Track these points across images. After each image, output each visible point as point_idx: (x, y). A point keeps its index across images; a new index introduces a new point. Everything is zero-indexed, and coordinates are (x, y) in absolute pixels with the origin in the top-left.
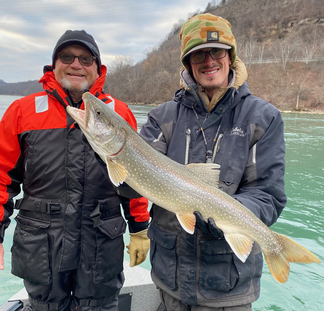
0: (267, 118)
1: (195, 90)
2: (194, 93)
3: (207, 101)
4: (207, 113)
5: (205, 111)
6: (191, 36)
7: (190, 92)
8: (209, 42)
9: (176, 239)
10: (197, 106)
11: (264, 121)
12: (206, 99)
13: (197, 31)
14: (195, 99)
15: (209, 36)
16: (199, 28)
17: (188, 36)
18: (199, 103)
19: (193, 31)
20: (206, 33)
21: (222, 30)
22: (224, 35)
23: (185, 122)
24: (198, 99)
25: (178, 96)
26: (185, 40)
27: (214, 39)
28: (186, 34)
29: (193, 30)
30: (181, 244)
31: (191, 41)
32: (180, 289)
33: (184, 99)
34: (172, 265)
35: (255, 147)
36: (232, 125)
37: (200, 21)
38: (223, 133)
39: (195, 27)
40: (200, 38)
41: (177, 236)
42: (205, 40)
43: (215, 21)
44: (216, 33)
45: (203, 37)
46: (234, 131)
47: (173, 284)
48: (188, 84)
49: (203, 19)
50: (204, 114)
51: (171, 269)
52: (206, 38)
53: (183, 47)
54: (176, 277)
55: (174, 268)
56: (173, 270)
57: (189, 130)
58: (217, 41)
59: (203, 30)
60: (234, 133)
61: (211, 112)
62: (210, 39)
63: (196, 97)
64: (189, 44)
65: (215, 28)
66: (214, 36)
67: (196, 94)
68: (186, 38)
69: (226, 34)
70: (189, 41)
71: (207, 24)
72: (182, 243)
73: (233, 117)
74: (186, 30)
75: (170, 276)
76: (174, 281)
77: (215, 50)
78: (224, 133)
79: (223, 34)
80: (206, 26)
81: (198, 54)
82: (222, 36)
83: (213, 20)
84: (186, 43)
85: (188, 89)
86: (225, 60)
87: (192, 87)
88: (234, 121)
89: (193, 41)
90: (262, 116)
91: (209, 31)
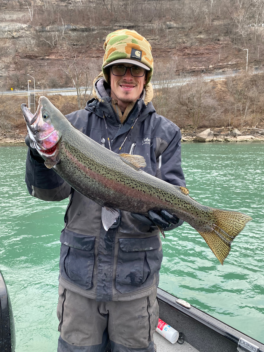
0: (170, 133)
1: (109, 102)
2: (108, 105)
3: (120, 113)
4: (120, 124)
5: (119, 122)
6: (116, 48)
7: (104, 104)
8: (132, 58)
9: (95, 240)
10: (111, 118)
11: (167, 135)
12: (119, 112)
13: (123, 45)
14: (109, 111)
15: (133, 53)
16: (125, 43)
17: (114, 47)
18: (113, 115)
19: (119, 44)
20: (131, 49)
21: (145, 51)
22: (146, 56)
23: (99, 132)
24: (112, 111)
25: (91, 106)
26: (110, 50)
27: (137, 57)
28: (112, 45)
29: (119, 42)
30: (100, 245)
31: (115, 52)
32: (95, 288)
33: (98, 110)
34: (89, 265)
35: (160, 157)
36: (143, 136)
37: (127, 37)
38: (135, 142)
39: (121, 40)
40: (125, 52)
41: (95, 238)
42: (129, 55)
43: (140, 41)
44: (140, 53)
45: (127, 52)
46: (146, 141)
47: (90, 283)
48: (102, 97)
49: (130, 35)
50: (117, 125)
51: (88, 269)
52: (130, 55)
53: (106, 56)
54: (93, 276)
55: (91, 268)
56: (90, 270)
57: (104, 139)
58: (139, 60)
59: (128, 45)
60: (146, 143)
61: (124, 123)
62: (134, 57)
63: (110, 109)
64: (113, 55)
65: (139, 47)
66: (137, 54)
67: (110, 106)
68: (111, 49)
69: (147, 56)
70: (113, 52)
71: (133, 41)
72: (101, 243)
73: (143, 129)
74: (112, 41)
75: (87, 276)
76: (91, 280)
77: (136, 67)
78: (137, 143)
79: (145, 54)
80: (131, 43)
81: (120, 68)
82: (144, 56)
83: (139, 39)
84: (110, 53)
85: (103, 101)
86: (142, 80)
87: (106, 99)
88: (145, 132)
89: (117, 53)
90: (167, 132)
91: (134, 49)
